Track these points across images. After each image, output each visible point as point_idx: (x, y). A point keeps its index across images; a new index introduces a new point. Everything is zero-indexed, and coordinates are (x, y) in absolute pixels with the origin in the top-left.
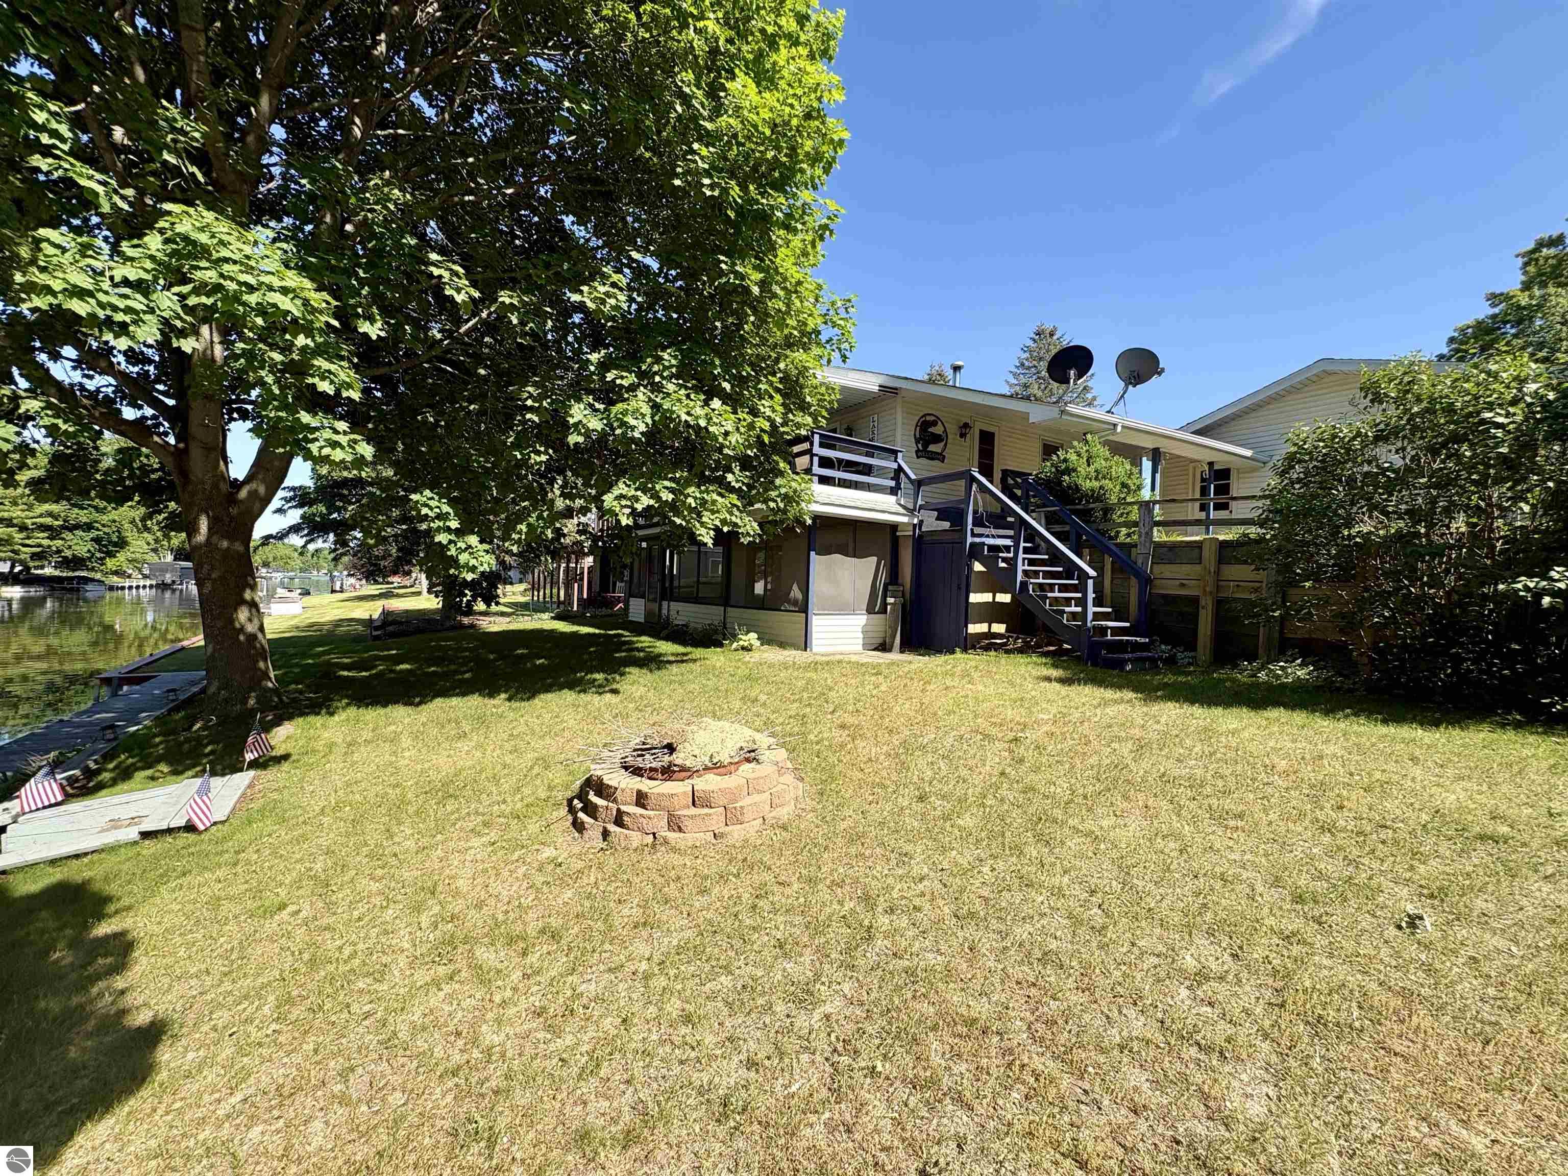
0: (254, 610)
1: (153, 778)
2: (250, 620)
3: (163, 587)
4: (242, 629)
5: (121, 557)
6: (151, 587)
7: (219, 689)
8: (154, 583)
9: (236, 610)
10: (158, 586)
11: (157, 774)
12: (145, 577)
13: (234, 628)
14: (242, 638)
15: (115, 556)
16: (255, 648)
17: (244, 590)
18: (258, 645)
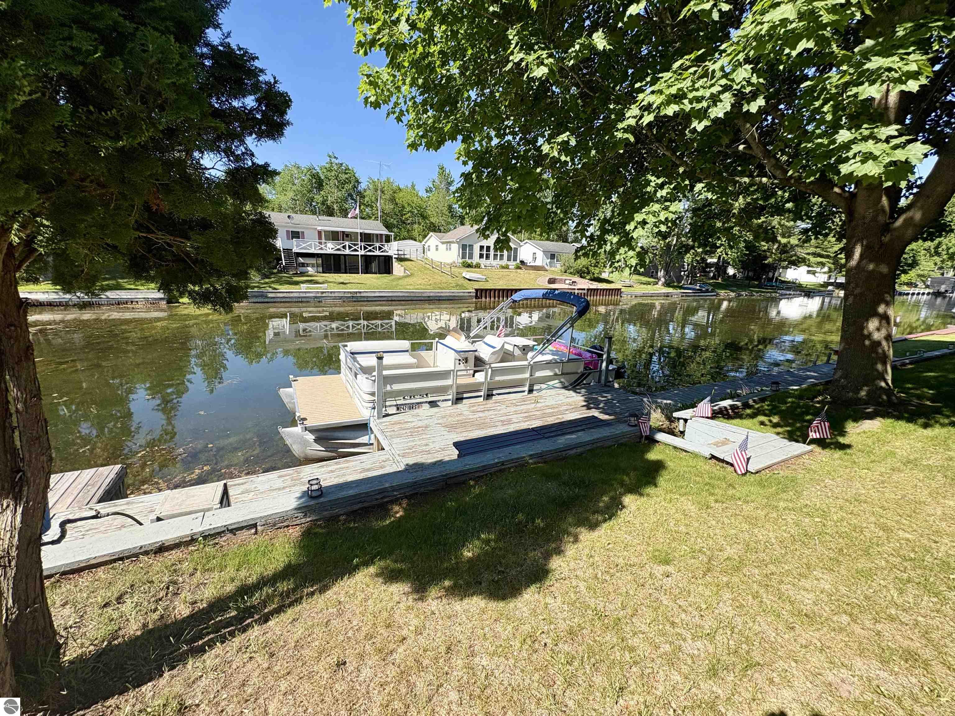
0: (884, 321)
1: (762, 423)
2: (878, 329)
3: (937, 294)
4: (869, 336)
5: (913, 274)
6: (928, 294)
7: (841, 377)
8: (931, 291)
9: (867, 320)
10: (934, 294)
11: (767, 423)
12: (927, 287)
13: (863, 335)
14: (867, 342)
15: (907, 273)
16: (877, 353)
17: (878, 304)
18: (880, 351)
